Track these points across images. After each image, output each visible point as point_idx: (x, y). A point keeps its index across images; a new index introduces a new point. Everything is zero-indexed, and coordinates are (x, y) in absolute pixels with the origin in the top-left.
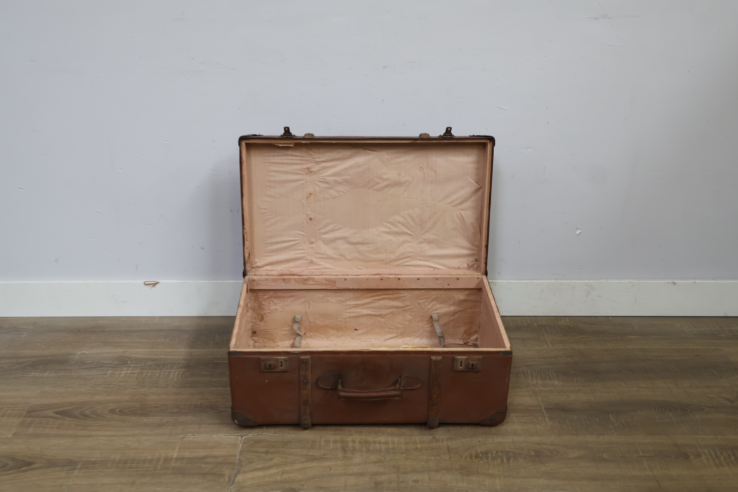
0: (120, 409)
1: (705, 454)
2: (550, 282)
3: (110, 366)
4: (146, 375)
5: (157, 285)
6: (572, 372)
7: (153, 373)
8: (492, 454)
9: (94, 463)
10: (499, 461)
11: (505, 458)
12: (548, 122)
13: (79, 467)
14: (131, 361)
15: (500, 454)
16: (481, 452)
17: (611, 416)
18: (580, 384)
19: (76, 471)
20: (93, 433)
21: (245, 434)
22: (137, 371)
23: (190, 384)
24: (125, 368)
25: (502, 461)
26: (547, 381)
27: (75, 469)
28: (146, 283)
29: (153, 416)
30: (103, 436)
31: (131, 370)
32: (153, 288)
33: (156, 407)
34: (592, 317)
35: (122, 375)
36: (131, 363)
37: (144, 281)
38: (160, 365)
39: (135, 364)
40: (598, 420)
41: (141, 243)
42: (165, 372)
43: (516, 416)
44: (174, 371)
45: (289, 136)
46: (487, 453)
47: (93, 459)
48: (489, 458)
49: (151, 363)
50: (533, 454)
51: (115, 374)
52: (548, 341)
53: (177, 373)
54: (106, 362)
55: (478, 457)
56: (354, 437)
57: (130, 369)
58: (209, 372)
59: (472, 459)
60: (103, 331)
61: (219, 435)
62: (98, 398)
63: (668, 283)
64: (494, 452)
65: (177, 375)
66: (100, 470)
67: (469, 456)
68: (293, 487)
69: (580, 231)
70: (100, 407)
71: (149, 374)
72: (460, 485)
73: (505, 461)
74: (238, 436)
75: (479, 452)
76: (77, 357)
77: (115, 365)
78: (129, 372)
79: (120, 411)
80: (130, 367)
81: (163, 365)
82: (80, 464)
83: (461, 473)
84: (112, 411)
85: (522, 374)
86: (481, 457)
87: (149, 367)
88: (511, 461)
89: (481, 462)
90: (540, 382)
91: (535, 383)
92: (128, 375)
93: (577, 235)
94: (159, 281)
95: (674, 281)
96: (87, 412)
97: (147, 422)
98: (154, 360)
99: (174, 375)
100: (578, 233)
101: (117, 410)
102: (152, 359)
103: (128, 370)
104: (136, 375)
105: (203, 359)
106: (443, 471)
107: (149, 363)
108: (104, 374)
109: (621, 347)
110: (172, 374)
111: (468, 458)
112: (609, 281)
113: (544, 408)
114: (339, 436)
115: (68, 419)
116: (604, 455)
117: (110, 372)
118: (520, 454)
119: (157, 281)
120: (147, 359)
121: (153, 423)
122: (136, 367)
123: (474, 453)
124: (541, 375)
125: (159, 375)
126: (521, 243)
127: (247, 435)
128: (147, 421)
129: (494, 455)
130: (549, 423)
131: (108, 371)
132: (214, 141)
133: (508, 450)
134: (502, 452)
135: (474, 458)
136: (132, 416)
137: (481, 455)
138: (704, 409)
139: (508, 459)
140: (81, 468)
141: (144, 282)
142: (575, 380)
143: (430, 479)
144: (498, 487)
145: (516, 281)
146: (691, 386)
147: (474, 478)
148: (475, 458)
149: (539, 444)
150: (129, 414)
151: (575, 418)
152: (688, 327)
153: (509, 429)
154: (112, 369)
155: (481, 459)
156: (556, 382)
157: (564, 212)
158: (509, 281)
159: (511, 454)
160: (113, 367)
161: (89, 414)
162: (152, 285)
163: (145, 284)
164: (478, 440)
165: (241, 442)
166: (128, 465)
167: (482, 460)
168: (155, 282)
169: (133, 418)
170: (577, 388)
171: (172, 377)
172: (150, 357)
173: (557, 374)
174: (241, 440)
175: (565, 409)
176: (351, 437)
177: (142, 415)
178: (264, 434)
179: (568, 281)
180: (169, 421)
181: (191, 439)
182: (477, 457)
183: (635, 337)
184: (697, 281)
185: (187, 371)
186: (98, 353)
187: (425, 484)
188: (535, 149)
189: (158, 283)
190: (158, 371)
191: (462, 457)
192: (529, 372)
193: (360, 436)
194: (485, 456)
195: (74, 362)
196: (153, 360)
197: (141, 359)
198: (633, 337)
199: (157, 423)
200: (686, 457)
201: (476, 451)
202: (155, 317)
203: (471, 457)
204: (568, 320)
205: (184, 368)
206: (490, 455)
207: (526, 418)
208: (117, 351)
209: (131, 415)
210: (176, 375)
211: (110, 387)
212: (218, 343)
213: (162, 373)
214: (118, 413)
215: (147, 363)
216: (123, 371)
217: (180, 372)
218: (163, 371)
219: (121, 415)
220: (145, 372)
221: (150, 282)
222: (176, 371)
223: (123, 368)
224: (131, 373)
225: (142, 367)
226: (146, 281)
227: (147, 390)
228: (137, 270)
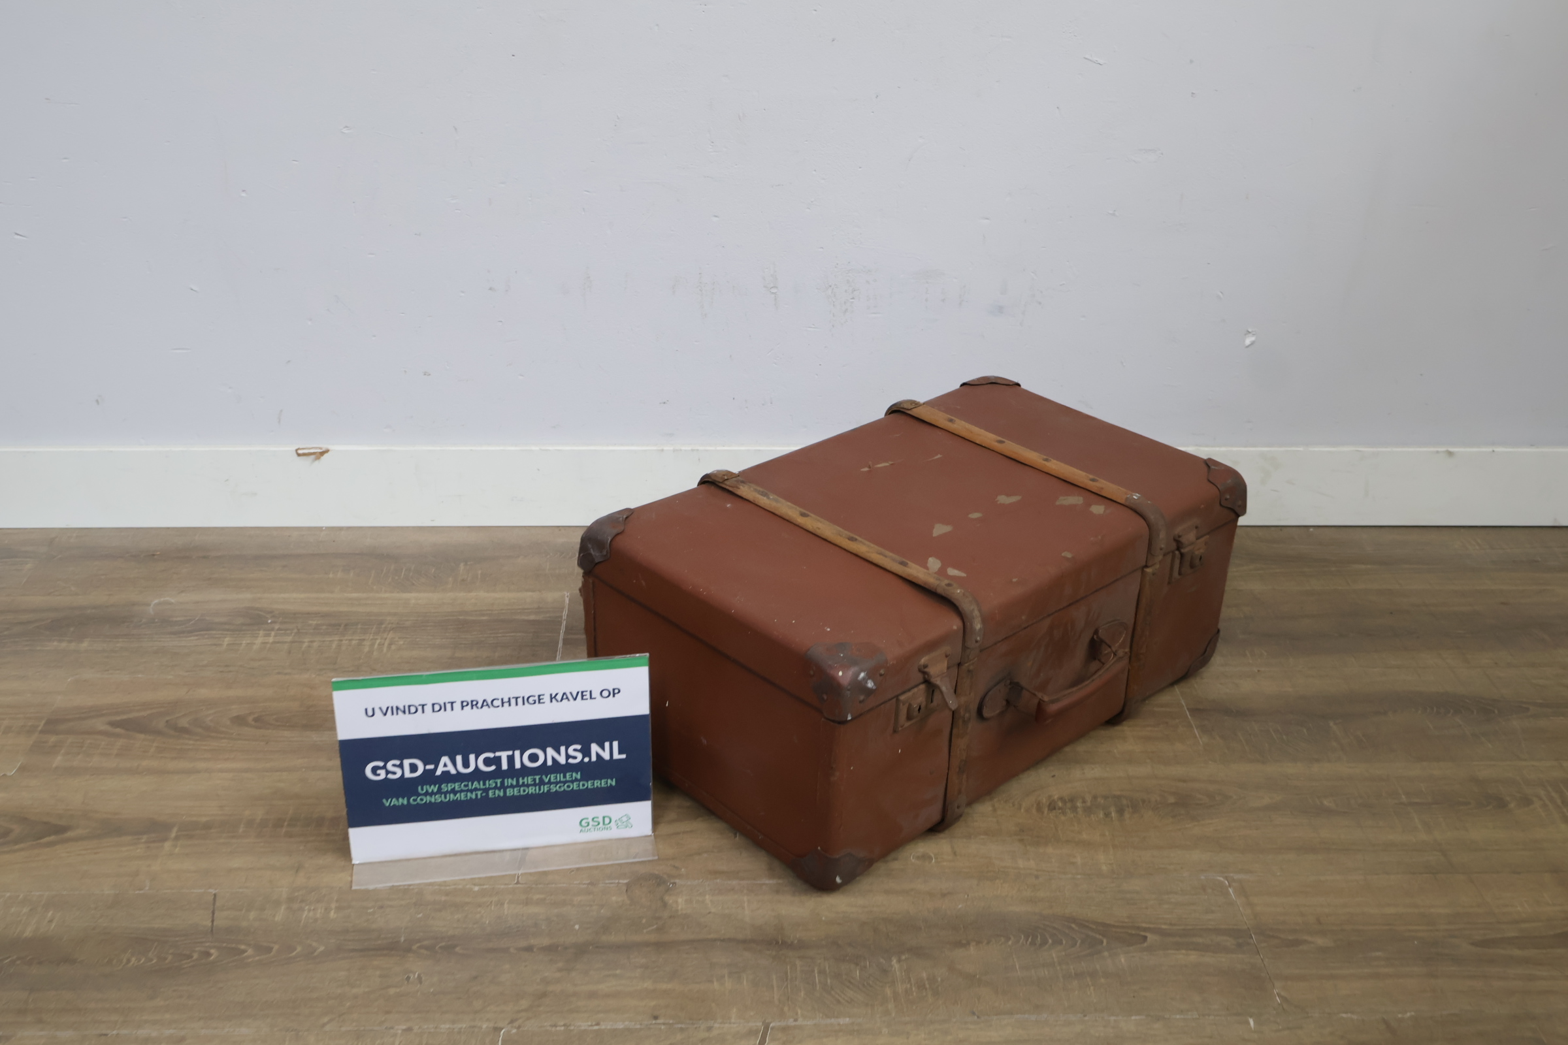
0: (256, 716)
1: (1541, 799)
3: (227, 627)
4: (309, 647)
5: (326, 455)
6: (1241, 637)
7: (324, 641)
8: (1084, 802)
9: (207, 826)
10: (1101, 815)
11: (1113, 810)
12: (1193, 93)
13: (173, 835)
14: (273, 616)
15: (1101, 801)
16: (1061, 799)
17: (1331, 724)
18: (1259, 660)
19: (167, 845)
20: (201, 765)
22: (289, 639)
23: (408, 663)
24: (261, 633)
25: (1107, 815)
27: (165, 840)
28: (300, 452)
30: (221, 771)
31: (275, 636)
32: (317, 462)
34: (1273, 529)
35: (255, 647)
36: (273, 622)
37: (297, 448)
38: (340, 625)
39: (283, 623)
40: (1305, 731)
41: (289, 362)
42: (350, 640)
44: (371, 637)
46: (1072, 800)
47: (204, 819)
48: (1078, 809)
49: (319, 622)
50: (1172, 800)
51: (240, 644)
53: (378, 642)
54: (217, 620)
55: (1055, 809)
57: (273, 633)
58: (450, 639)
59: (1043, 813)
60: (204, 557)
62: (203, 693)
63: (1438, 452)
64: (1089, 799)
65: (379, 645)
66: (222, 841)
67: (1035, 805)
68: (657, 873)
69: (1253, 339)
70: (211, 712)
71: (315, 645)
72: (1021, 863)
73: (1113, 814)
75: (1056, 797)
76: (151, 610)
77: (237, 625)
78: (271, 639)
79: (256, 720)
80: (273, 629)
81: (346, 625)
82: (175, 829)
83: (1021, 841)
84: (239, 720)
86: (1060, 808)
87: (314, 629)
88: (1127, 815)
89: (1063, 818)
92: (268, 646)
93: (1247, 347)
94: (330, 447)
95: (1451, 450)
96: (184, 723)
98: (325, 615)
99: (372, 645)
100: (1248, 341)
101: (250, 719)
102: (319, 613)
103: (269, 635)
104: (286, 646)
105: (434, 613)
106: (982, 837)
107: (314, 622)
108: (215, 645)
109: (1339, 588)
110: (367, 643)
111: (1034, 811)
112: (1311, 449)
113: (1188, 709)
115: (142, 736)
116: (1325, 802)
117: (227, 639)
118: (1144, 801)
119: (325, 447)
120: (308, 614)
122: (286, 630)
123: (1044, 800)
125: (339, 646)
128: (318, 739)
129: (1089, 804)
130: (1201, 737)
131: (224, 637)
132: (456, 129)
133: (1118, 793)
134: (1106, 797)
135: (1046, 810)
136: (284, 730)
137: (1060, 804)
138: (1528, 709)
139: (1121, 812)
140: (177, 838)
141: (297, 450)
142: (1248, 653)
143: (955, 854)
144: (1104, 868)
146: (1496, 663)
147: (1050, 850)
148: (1048, 810)
149: (1185, 781)
150: (279, 726)
151: (1256, 728)
152: (1477, 547)
153: (1115, 751)
154: (231, 634)
155: (1060, 811)
157: (1220, 294)
159: (1125, 802)
160: (233, 631)
161: (187, 726)
162: (313, 457)
163: (299, 455)
164: (1052, 774)
166: (284, 830)
167: (1064, 813)
168: (321, 448)
169: (286, 733)
170: (1255, 669)
171: (366, 649)
172: (314, 609)
175: (1232, 711)
177: (307, 727)
179: (1223, 449)
182: (1052, 807)
183: (1369, 566)
184: (1499, 449)
185: (399, 638)
186: (197, 602)
187: (945, 864)
188: (1162, 154)
189: (327, 451)
190: (336, 638)
191: (1020, 808)
194: (1069, 805)
195: (144, 620)
196: (322, 616)
197: (295, 614)
198: (1363, 567)
200: (1501, 804)
201: (1050, 797)
202: (320, 529)
203: (1039, 809)
205: (391, 632)
206: (1079, 804)
207: (1150, 729)
208: (243, 598)
209: (283, 728)
210: (376, 646)
211: (230, 671)
212: (463, 580)
213: (344, 642)
214: (253, 723)
215: (311, 622)
216: (257, 637)
217: (386, 639)
218: (346, 638)
219: (260, 728)
220: (306, 640)
221: (310, 449)
222: (376, 637)
223: (257, 632)
224: (274, 642)
225: (298, 630)
226: (301, 447)
227: (314, 676)
228: (279, 422)
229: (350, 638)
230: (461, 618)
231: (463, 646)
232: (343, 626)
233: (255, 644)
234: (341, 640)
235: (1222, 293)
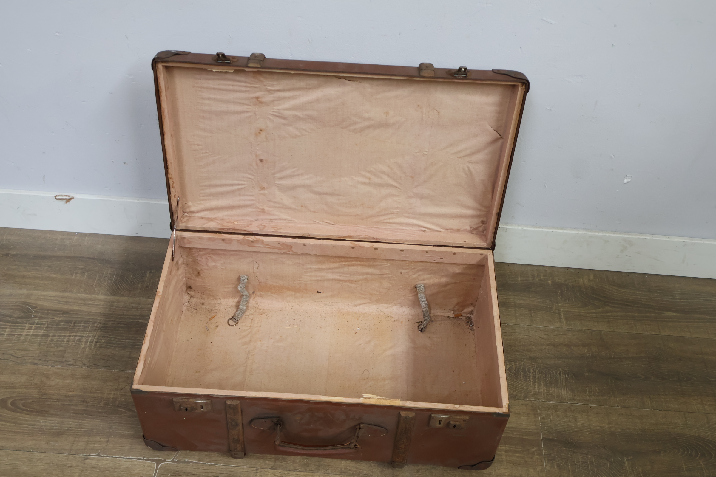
0: (13, 399)
2: (578, 234)
3: (9, 319)
4: (52, 340)
5: (72, 200)
6: (586, 374)
7: (60, 336)
12: (613, 45)
14: (36, 312)
17: (625, 459)
18: (593, 397)
21: (163, 459)
22: (41, 332)
23: (104, 360)
24: (27, 325)
26: (553, 389)
28: (57, 197)
29: (52, 415)
31: (34, 329)
32: (68, 203)
33: (58, 400)
35: (22, 338)
36: (35, 317)
37: (55, 195)
38: (70, 322)
39: (40, 318)
40: (609, 465)
41: (44, 152)
42: (75, 336)
43: (506, 451)
44: (87, 335)
45: (226, 62)
49: (60, 319)
51: (14, 335)
52: (562, 314)
53: (90, 339)
54: (5, 312)
56: (298, 473)
57: (33, 326)
58: (131, 340)
60: (7, 255)
61: (130, 457)
69: (629, 180)
71: (55, 339)
74: (153, 461)
77: (15, 318)
78: (31, 332)
79: (13, 404)
80: (33, 324)
81: (75, 323)
84: (3, 403)
85: (522, 373)
87: (57, 325)
90: (543, 390)
91: (537, 391)
92: (29, 337)
93: (624, 184)
94: (76, 196)
97: (44, 426)
98: (65, 313)
99: (86, 342)
100: (626, 181)
101: (9, 402)
102: (62, 311)
103: (30, 328)
104: (39, 339)
105: (126, 315)
107: (58, 319)
109: (653, 333)
110: (84, 340)
113: (543, 438)
114: (279, 471)
117: (7, 330)
119: (71, 195)
120: (55, 311)
121: (51, 429)
122: (41, 324)
124: (546, 376)
125: (68, 341)
126: (547, 187)
127: (165, 461)
128: (44, 424)
130: (546, 466)
131: (6, 328)
136: (26, 414)
141: (55, 197)
142: (587, 390)
145: (533, 229)
150: (24, 410)
151: (580, 460)
154: (11, 326)
156: (564, 392)
157: (613, 156)
158: (525, 228)
160: (12, 322)
162: (65, 201)
163: (57, 199)
165: (156, 472)
168: (69, 196)
169: (27, 417)
170: (589, 405)
171: (83, 345)
172: (60, 306)
173: (567, 376)
174: (156, 470)
175: (569, 443)
176: (295, 473)
177: (39, 413)
178: (186, 460)
179: (601, 234)
180: (72, 426)
181: (94, 462)
183: (675, 314)
185: (103, 336)
188: (587, 78)
189: (73, 198)
190: (68, 334)
192: (532, 371)
193: (305, 473)
196: (63, 313)
197: (48, 310)
198: (671, 313)
199: (55, 429)
202: (74, 233)
204: (592, 277)
205: (99, 330)
207: (518, 455)
209: (26, 412)
210: (89, 343)
211: (4, 359)
212: (147, 287)
213: (72, 338)
214: (10, 406)
215: (56, 318)
216: (24, 329)
217: (95, 337)
218: (73, 334)
219: (13, 411)
220: (51, 334)
221: (63, 196)
222: (90, 335)
223: (25, 325)
224: (33, 335)
225: (48, 325)
226: (58, 194)
227: (50, 367)
228: (44, 180)
229: (75, 334)
230: (140, 321)
231: (137, 347)
232: (73, 323)
233: (22, 335)
234: (70, 336)
235: (614, 155)
